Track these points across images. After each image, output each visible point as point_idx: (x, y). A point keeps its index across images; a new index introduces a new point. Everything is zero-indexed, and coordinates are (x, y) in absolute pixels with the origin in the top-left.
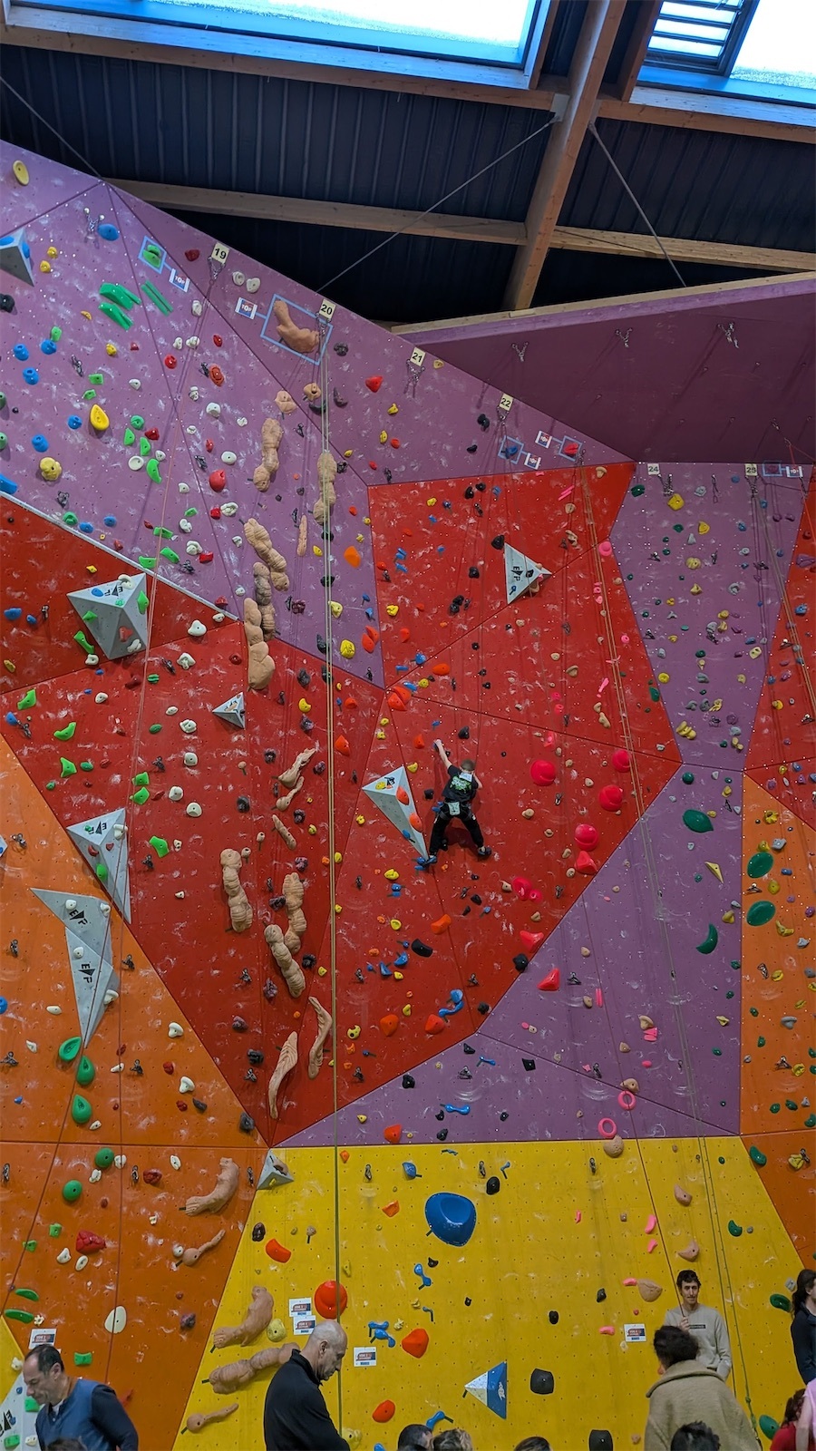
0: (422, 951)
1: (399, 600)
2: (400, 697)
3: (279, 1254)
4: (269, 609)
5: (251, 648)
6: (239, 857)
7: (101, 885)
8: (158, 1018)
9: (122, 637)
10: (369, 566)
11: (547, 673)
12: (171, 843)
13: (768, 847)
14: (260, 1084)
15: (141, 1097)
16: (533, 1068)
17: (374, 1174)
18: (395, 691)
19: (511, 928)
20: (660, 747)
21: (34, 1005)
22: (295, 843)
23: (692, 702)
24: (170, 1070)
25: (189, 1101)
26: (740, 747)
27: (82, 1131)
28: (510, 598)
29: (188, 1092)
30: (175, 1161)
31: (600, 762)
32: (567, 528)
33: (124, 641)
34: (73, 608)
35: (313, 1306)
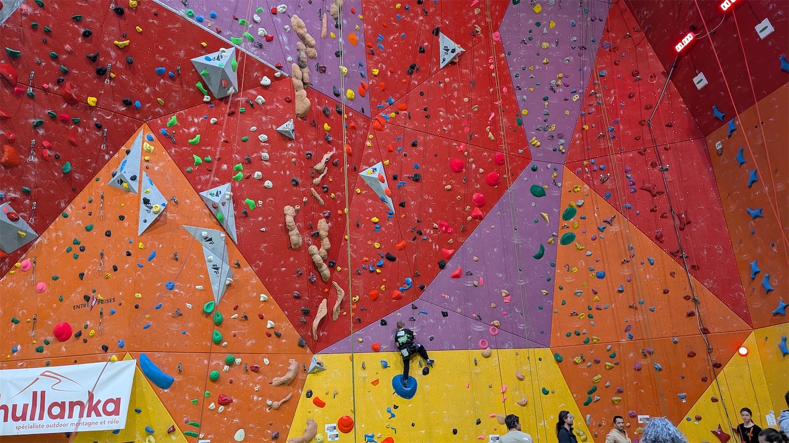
0: (392, 259)
1: (379, 66)
2: (380, 122)
3: (319, 403)
4: (306, 70)
5: (297, 93)
6: (294, 210)
7: (220, 224)
8: (255, 292)
9: (223, 86)
10: (362, 45)
11: (461, 110)
12: (256, 202)
13: (574, 205)
14: (309, 324)
15: (247, 330)
16: (447, 315)
17: (366, 365)
18: (376, 119)
19: (437, 247)
20: (520, 151)
21: (188, 285)
22: (323, 203)
23: (539, 126)
24: (262, 318)
25: (272, 332)
26: (564, 151)
27: (217, 347)
28: (442, 66)
29: (272, 328)
30: (266, 361)
31: (488, 160)
32: (475, 23)
33: (225, 88)
34: (196, 69)
35: (337, 427)
